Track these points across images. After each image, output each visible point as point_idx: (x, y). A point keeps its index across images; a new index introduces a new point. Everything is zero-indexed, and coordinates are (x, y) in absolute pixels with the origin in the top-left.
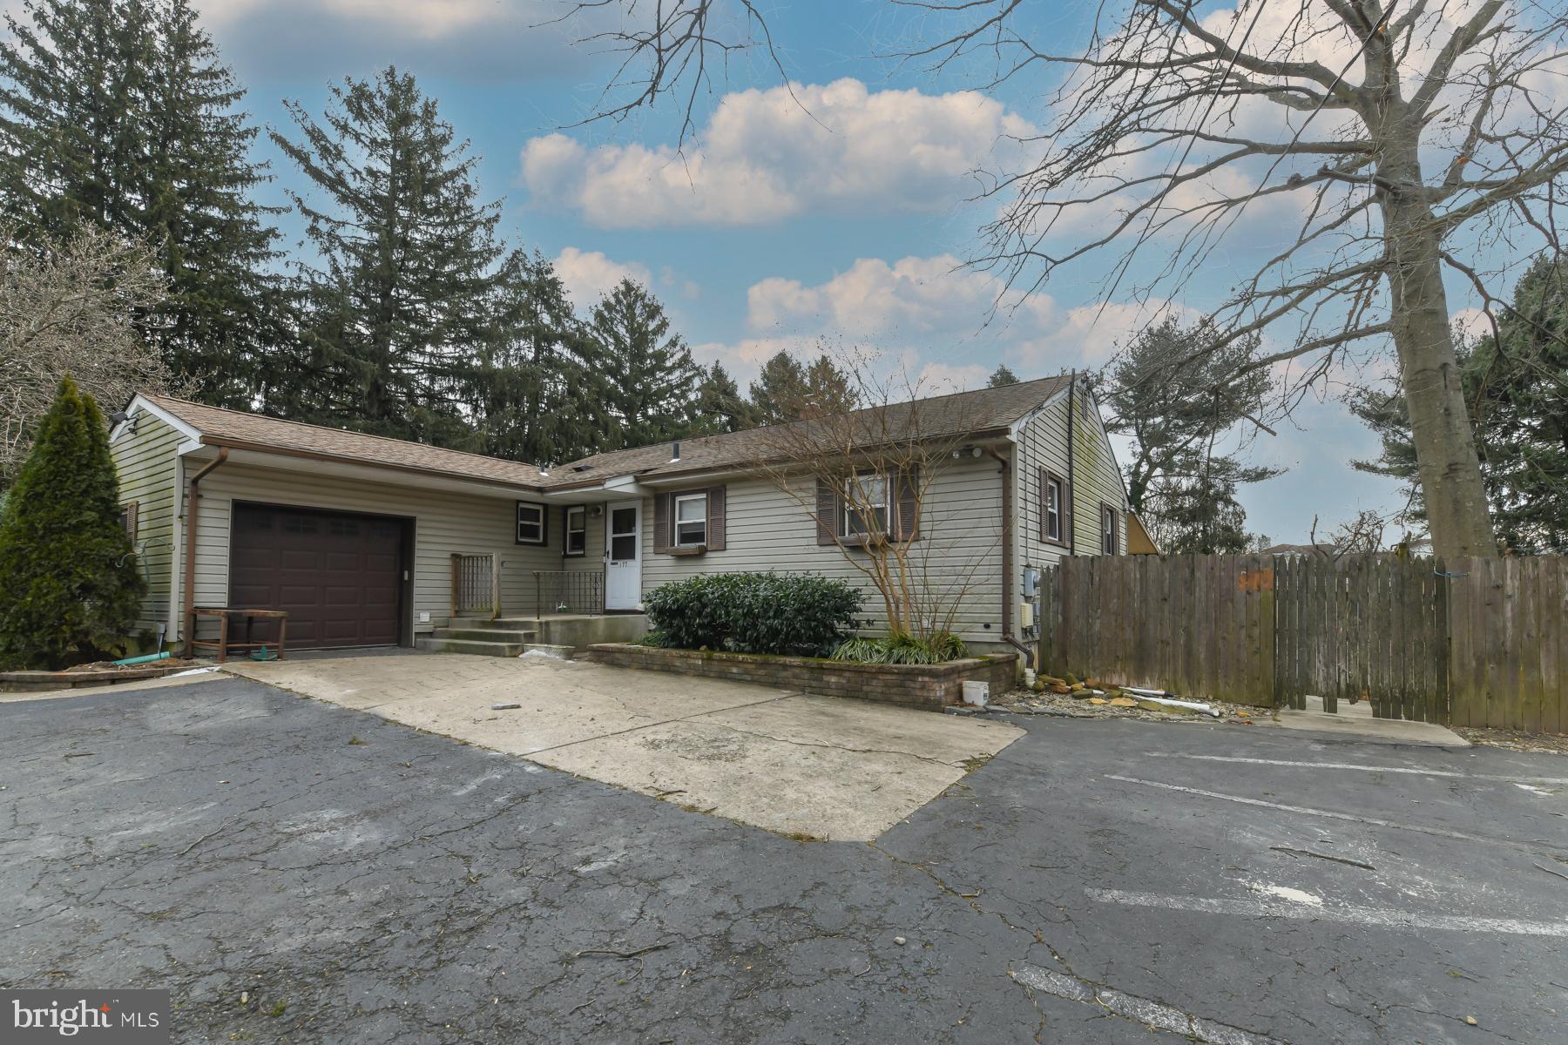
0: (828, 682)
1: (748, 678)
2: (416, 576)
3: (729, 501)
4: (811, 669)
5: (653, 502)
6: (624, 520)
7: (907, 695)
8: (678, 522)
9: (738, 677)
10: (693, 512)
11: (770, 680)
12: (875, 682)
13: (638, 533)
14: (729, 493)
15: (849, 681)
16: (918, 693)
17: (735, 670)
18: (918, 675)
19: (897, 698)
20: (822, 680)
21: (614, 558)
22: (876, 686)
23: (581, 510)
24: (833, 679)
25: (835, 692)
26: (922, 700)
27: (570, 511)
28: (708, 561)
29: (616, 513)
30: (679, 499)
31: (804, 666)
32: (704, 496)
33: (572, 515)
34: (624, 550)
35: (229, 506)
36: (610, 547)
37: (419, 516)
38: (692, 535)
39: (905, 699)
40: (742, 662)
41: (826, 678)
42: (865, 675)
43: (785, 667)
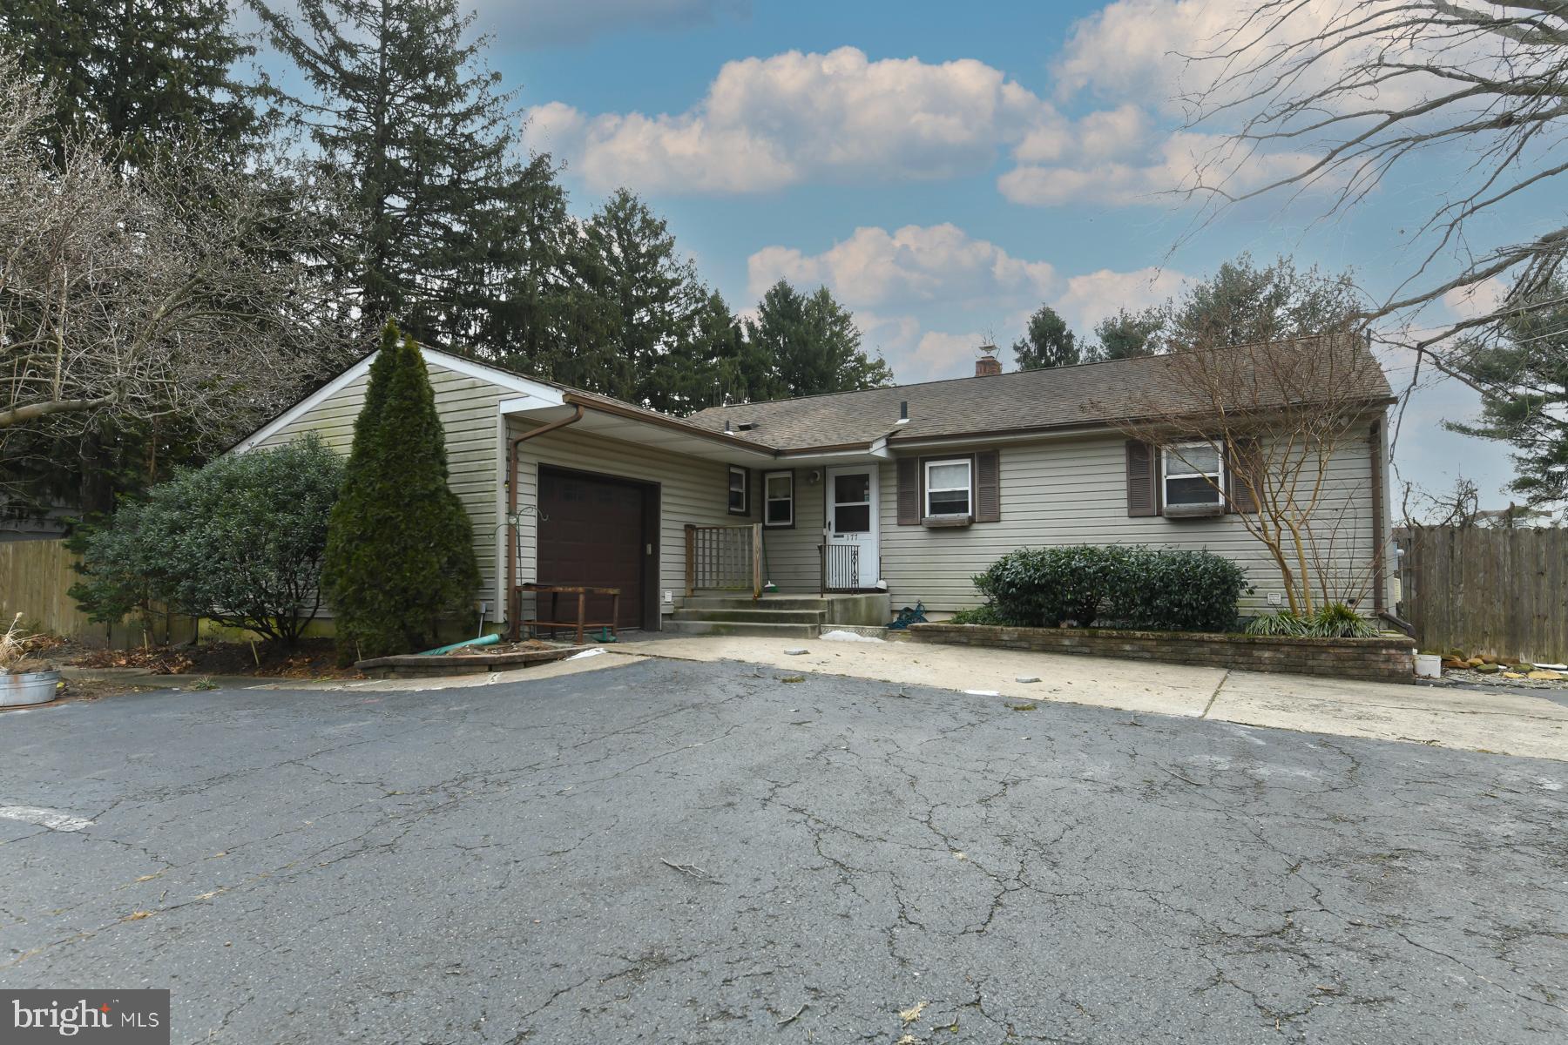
0: (1260, 658)
1: (1147, 655)
2: (663, 550)
3: (1002, 468)
4: (1237, 644)
5: (895, 467)
6: (852, 486)
7: (1366, 668)
8: (928, 490)
9: (1131, 655)
10: (952, 478)
11: (1179, 657)
12: (1323, 656)
13: (873, 503)
14: (1002, 460)
15: (1288, 655)
16: (1383, 666)
17: (1128, 647)
18: (1382, 647)
19: (1355, 672)
20: (1251, 655)
21: (837, 531)
22: (1326, 660)
23: (788, 475)
24: (1267, 654)
25: (1269, 667)
26: (1386, 673)
27: (768, 477)
28: (973, 534)
29: (839, 480)
30: (928, 465)
31: (1230, 642)
32: (968, 462)
33: (770, 480)
34: (854, 521)
35: (534, 470)
36: (831, 517)
37: (664, 482)
38: (952, 503)
39: (1364, 672)
40: (1140, 639)
41: (1256, 653)
42: (1310, 649)
43: (1201, 642)
